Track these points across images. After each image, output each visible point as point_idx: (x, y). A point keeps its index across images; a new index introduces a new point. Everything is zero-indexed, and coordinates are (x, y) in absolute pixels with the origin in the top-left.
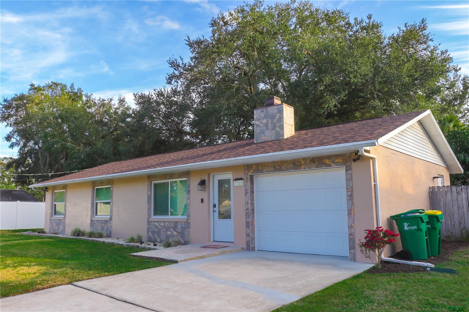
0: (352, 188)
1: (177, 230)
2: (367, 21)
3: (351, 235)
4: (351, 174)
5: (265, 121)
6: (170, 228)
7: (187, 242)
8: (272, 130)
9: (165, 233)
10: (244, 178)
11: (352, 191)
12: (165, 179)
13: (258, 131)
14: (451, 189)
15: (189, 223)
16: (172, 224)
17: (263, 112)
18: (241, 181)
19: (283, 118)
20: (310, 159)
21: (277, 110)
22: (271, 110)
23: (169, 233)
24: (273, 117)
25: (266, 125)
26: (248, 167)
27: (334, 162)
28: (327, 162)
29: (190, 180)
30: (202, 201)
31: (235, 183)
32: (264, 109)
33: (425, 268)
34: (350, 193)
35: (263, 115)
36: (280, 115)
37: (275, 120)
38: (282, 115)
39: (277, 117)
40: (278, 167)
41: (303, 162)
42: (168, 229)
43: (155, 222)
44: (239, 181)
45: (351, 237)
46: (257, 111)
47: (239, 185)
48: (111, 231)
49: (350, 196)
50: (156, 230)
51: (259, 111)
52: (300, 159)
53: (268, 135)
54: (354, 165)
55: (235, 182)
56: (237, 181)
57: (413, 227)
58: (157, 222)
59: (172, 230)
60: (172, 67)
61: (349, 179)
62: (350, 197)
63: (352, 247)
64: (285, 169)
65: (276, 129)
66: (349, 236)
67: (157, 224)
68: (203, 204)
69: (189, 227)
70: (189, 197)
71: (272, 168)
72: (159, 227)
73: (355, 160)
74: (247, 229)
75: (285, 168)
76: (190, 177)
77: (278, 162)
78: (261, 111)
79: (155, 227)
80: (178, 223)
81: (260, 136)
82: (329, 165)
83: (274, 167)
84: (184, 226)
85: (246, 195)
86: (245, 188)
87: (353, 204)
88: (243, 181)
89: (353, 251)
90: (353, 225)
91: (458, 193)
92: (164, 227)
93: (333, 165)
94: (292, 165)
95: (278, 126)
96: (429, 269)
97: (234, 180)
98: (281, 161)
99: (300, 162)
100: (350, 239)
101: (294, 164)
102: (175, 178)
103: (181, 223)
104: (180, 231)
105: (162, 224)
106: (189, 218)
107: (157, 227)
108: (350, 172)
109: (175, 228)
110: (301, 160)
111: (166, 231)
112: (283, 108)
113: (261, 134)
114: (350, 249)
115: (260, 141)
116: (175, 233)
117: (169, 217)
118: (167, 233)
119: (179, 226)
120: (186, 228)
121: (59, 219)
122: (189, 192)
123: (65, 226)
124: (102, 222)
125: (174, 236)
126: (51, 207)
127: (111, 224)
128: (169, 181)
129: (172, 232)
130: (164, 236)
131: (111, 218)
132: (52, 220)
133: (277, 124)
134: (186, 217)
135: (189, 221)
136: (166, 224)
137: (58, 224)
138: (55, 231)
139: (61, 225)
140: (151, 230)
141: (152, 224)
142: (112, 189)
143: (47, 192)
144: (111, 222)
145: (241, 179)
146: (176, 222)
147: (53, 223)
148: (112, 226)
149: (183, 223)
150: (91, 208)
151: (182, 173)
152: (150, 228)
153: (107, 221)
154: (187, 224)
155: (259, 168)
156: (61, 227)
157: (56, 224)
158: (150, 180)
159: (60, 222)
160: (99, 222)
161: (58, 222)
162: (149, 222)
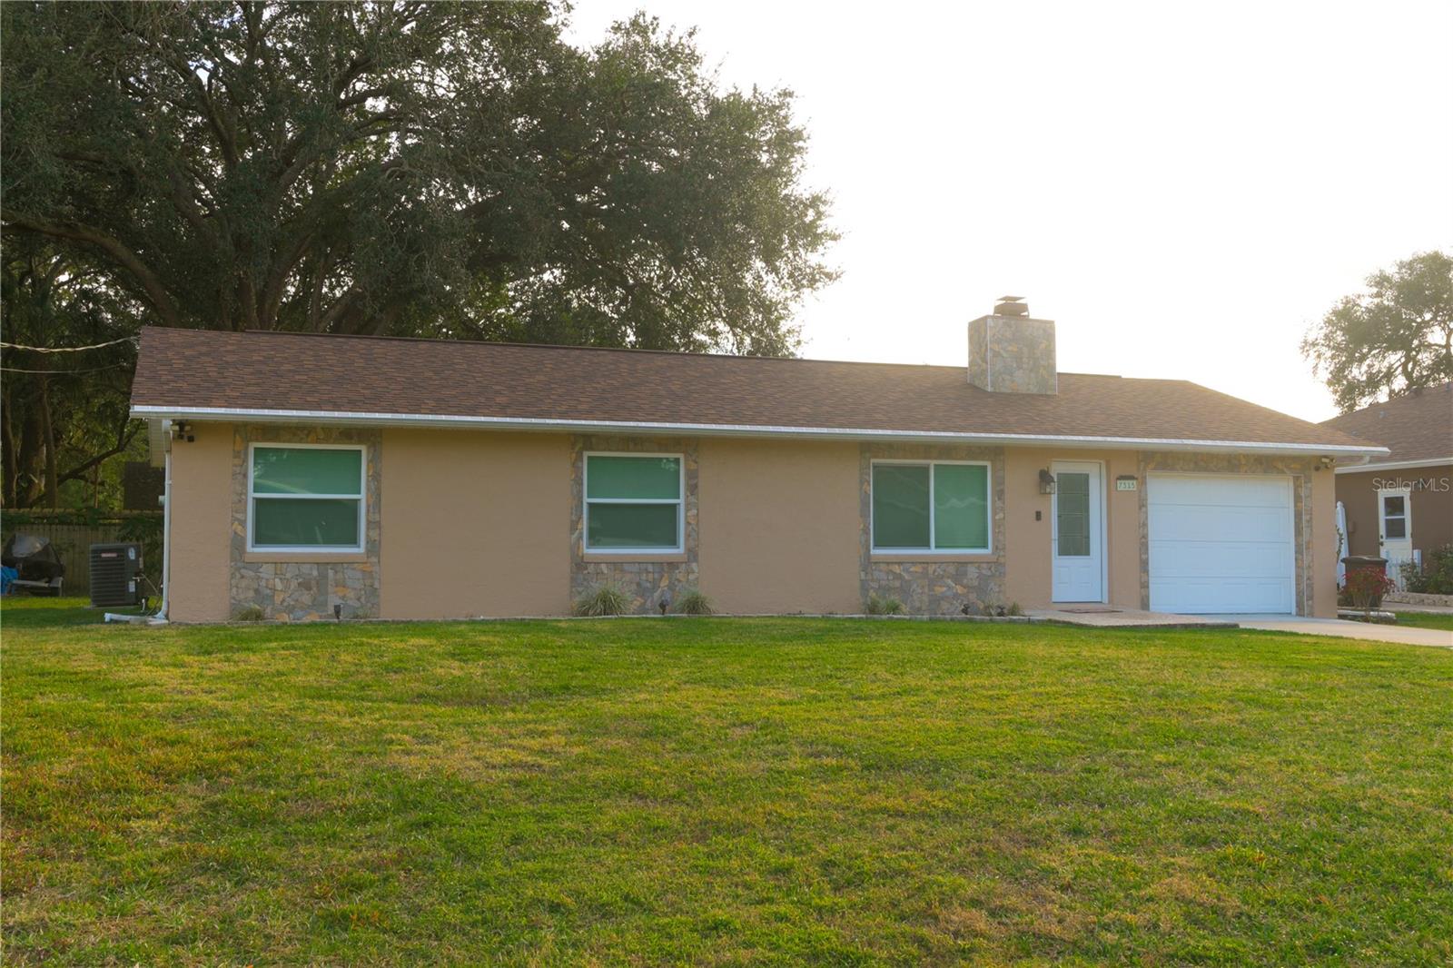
0: (1312, 510)
1: (965, 581)
4: (1311, 489)
5: (1013, 348)
6: (943, 577)
8: (1031, 371)
9: (926, 590)
10: (1135, 476)
11: (1312, 514)
12: (921, 457)
13: (999, 366)
15: (1003, 565)
16: (951, 569)
17: (1011, 327)
18: (1131, 482)
19: (1054, 351)
21: (1041, 332)
23: (939, 590)
24: (1032, 344)
25: (1016, 358)
26: (1147, 456)
28: (1280, 465)
29: (1003, 467)
30: (1038, 515)
31: (1118, 485)
32: (1013, 322)
34: (1308, 517)
35: (1009, 334)
36: (1046, 343)
37: (1038, 353)
38: (1052, 344)
39: (1043, 346)
40: (1203, 464)
41: (1243, 461)
42: (936, 580)
43: (888, 563)
44: (1127, 482)
45: (1309, 582)
47: (1127, 489)
50: (897, 584)
51: (1000, 321)
53: (1023, 382)
54: (1315, 475)
56: (1120, 482)
58: (900, 563)
59: (949, 582)
62: (1309, 523)
63: (1310, 597)
65: (1040, 371)
67: (897, 569)
68: (1038, 522)
69: (1002, 575)
70: (1001, 505)
71: (1192, 465)
72: (907, 577)
73: (1317, 469)
74: (1142, 574)
75: (1215, 467)
76: (1002, 461)
78: (1004, 323)
79: (891, 577)
80: (970, 566)
81: (1003, 379)
82: (1283, 472)
83: (1196, 463)
84: (986, 572)
85: (1140, 508)
86: (1140, 496)
87: (1312, 534)
88: (1135, 482)
89: (1310, 603)
92: (924, 574)
93: (1287, 472)
95: (1042, 366)
97: (1114, 479)
101: (1229, 461)
102: (955, 459)
103: (976, 565)
104: (976, 583)
105: (916, 569)
106: (1002, 553)
107: (898, 576)
108: (1309, 485)
109: (958, 578)
111: (931, 586)
112: (1053, 330)
113: (1004, 376)
115: (1003, 390)
116: (959, 589)
117: (933, 551)
118: (933, 590)
119: (972, 571)
120: (993, 575)
121: (328, 563)
122: (999, 494)
123: (376, 585)
124: (643, 566)
125: (956, 596)
126: (237, 512)
127: (693, 572)
128: (932, 463)
129: (949, 588)
130: (925, 598)
131: (692, 554)
132: (255, 565)
133: (1042, 363)
134: (988, 551)
135: (1002, 560)
136: (931, 569)
137: (313, 582)
138: (290, 610)
139: (341, 584)
140: (875, 585)
141: (880, 571)
142: (693, 466)
143: (191, 444)
144: (694, 565)
145: (1131, 478)
146: (962, 564)
147: (267, 580)
148: (697, 579)
149: (985, 566)
150: (572, 521)
151: (980, 447)
152: (872, 580)
153: (672, 565)
154: (996, 567)
155: (1167, 462)
156: (341, 594)
157: (294, 584)
158: (868, 455)
159: (331, 573)
160: (626, 567)
161: (315, 573)
162: (868, 563)
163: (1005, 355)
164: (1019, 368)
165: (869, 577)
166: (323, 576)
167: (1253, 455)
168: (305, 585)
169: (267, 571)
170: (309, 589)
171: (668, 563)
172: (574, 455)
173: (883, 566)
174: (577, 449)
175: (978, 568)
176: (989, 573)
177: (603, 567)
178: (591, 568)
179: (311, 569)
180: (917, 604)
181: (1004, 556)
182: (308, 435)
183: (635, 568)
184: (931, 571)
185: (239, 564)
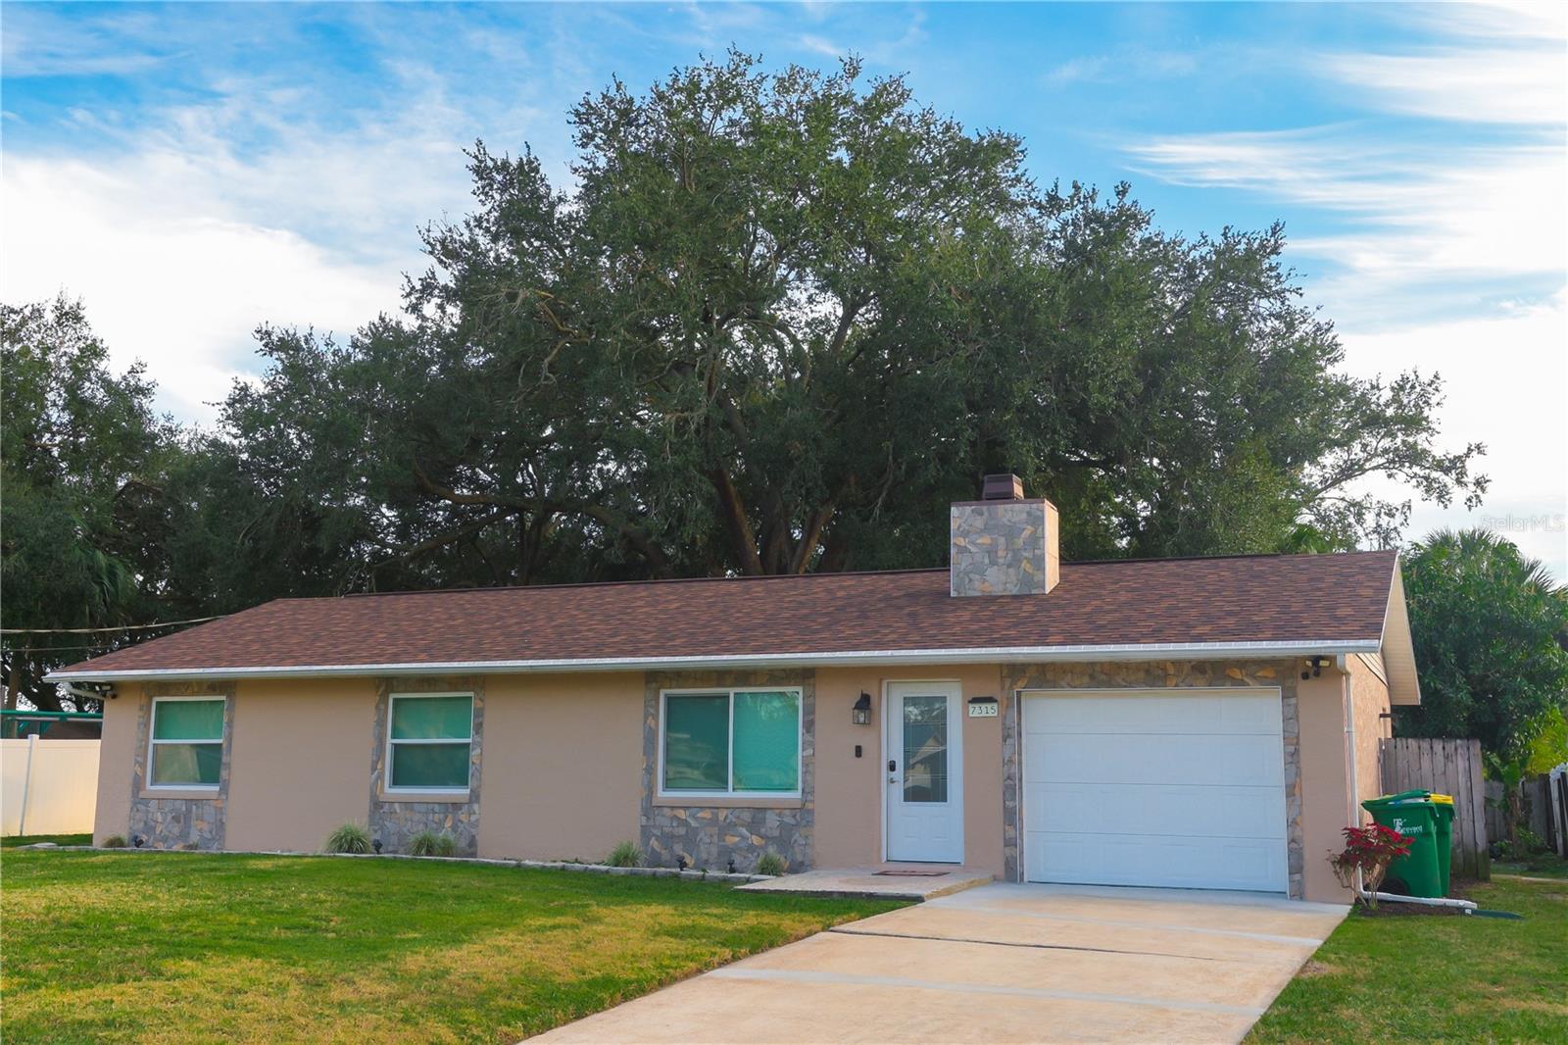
0: (1298, 738)
1: (763, 831)
2: (1114, 201)
3: (1292, 841)
4: (1296, 706)
5: (985, 540)
6: (735, 825)
7: (802, 863)
8: (1009, 566)
9: (715, 839)
10: (999, 698)
11: (1297, 743)
12: (719, 685)
13: (964, 565)
14: (1432, 748)
15: (811, 812)
16: (746, 816)
17: (981, 514)
18: (989, 706)
19: (1043, 538)
20: (1193, 663)
21: (1024, 516)
22: (1005, 512)
23: (732, 840)
24: (1011, 533)
25: (989, 552)
26: (1014, 671)
27: (1254, 677)
28: (1237, 674)
29: (814, 692)
30: (859, 751)
31: (971, 710)
32: (985, 508)
33: (1461, 910)
34: (1291, 749)
35: (979, 523)
36: (1033, 529)
37: (1020, 542)
38: (1040, 529)
39: (1026, 533)
40: (1104, 677)
41: (1171, 671)
42: (728, 828)
43: (672, 808)
44: (983, 706)
45: (1294, 845)
46: (961, 508)
47: (984, 714)
48: (474, 837)
49: (1293, 755)
50: (682, 831)
51: (968, 509)
52: (1165, 661)
53: (997, 581)
54: (1304, 688)
55: (971, 706)
56: (977, 706)
57: (1415, 829)
58: (685, 808)
59: (744, 831)
60: (431, 253)
61: (1290, 718)
62: (1293, 757)
63: (1296, 867)
64: (1124, 684)
65: (1023, 565)
66: (1289, 844)
67: (682, 814)
68: (860, 759)
69: (810, 824)
70: (811, 739)
71: (1086, 679)
72: (694, 824)
73: (1305, 676)
74: (1007, 827)
75: (1124, 680)
76: (814, 685)
77: (1102, 664)
78: (973, 511)
79: (675, 824)
80: (769, 812)
81: (970, 580)
82: (1242, 683)
83: (1092, 677)
84: (789, 820)
86: (1004, 724)
87: (1298, 774)
88: (995, 705)
89: (1297, 877)
90: (1298, 820)
91: (1447, 757)
92: (714, 821)
93: (1250, 683)
94: (1142, 675)
95: (1026, 558)
96: (1468, 911)
97: (969, 702)
98: (1111, 663)
99: (1164, 669)
100: (1290, 851)
101: (1147, 671)
102: (756, 686)
103: (778, 811)
104: (776, 833)
105: (707, 814)
106: (810, 797)
107: (684, 823)
108: (1293, 701)
109: (754, 826)
110: (1168, 664)
111: (721, 835)
112: (1043, 511)
113: (972, 576)
114: (1290, 873)
115: (971, 593)
116: (756, 840)
117: (730, 794)
118: (724, 841)
119: (772, 820)
120: (797, 825)
121: (192, 800)
122: (809, 726)
123: (224, 821)
124: (430, 806)
125: (752, 848)
126: (138, 756)
127: (474, 813)
128: (732, 691)
129: (743, 838)
130: (714, 850)
131: (475, 797)
132: (146, 801)
133: (1026, 554)
134: (797, 795)
135: (809, 806)
136: (722, 815)
137: (182, 816)
138: (165, 840)
139: (200, 818)
140: (657, 832)
141: (663, 816)
142: (480, 704)
143: (113, 700)
144: (476, 807)
145: (990, 700)
146: (759, 811)
147: (153, 813)
148: (477, 820)
149: (787, 812)
150: (373, 761)
151: (784, 670)
152: (654, 826)
153: (456, 806)
154: (803, 813)
155: (1047, 676)
156: (199, 827)
157: (169, 817)
158: (654, 685)
159: (194, 807)
160: (416, 806)
161: (184, 809)
162: (650, 808)
163: (973, 549)
164: (993, 563)
165: (651, 823)
166: (189, 811)
167: (1190, 662)
168: (176, 819)
169: (153, 804)
170: (179, 822)
171: (453, 804)
172: (378, 698)
173: (667, 811)
174: (379, 693)
175: (779, 815)
176: (793, 822)
177: (397, 806)
178: (386, 807)
179: (182, 805)
180: (704, 856)
181: (813, 801)
182: (186, 690)
183: (423, 808)
184: (721, 818)
185: (137, 800)
